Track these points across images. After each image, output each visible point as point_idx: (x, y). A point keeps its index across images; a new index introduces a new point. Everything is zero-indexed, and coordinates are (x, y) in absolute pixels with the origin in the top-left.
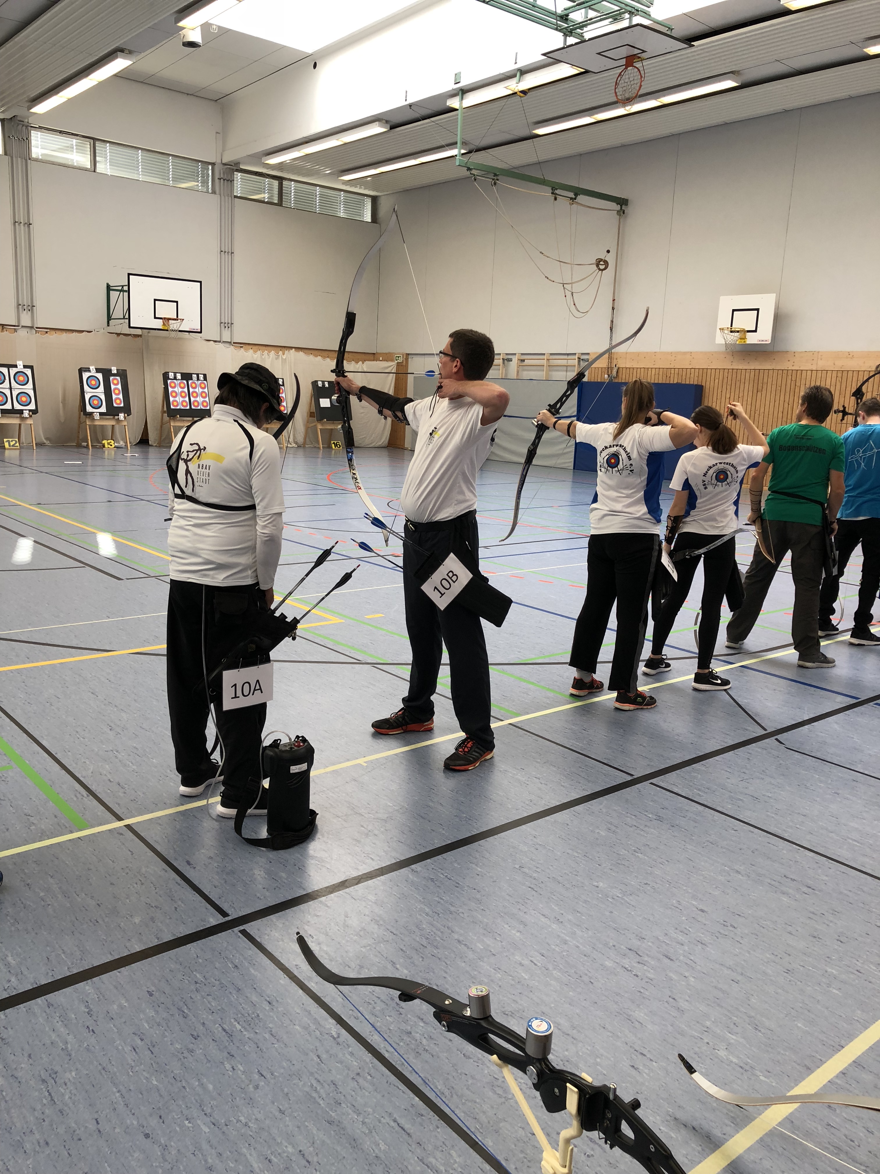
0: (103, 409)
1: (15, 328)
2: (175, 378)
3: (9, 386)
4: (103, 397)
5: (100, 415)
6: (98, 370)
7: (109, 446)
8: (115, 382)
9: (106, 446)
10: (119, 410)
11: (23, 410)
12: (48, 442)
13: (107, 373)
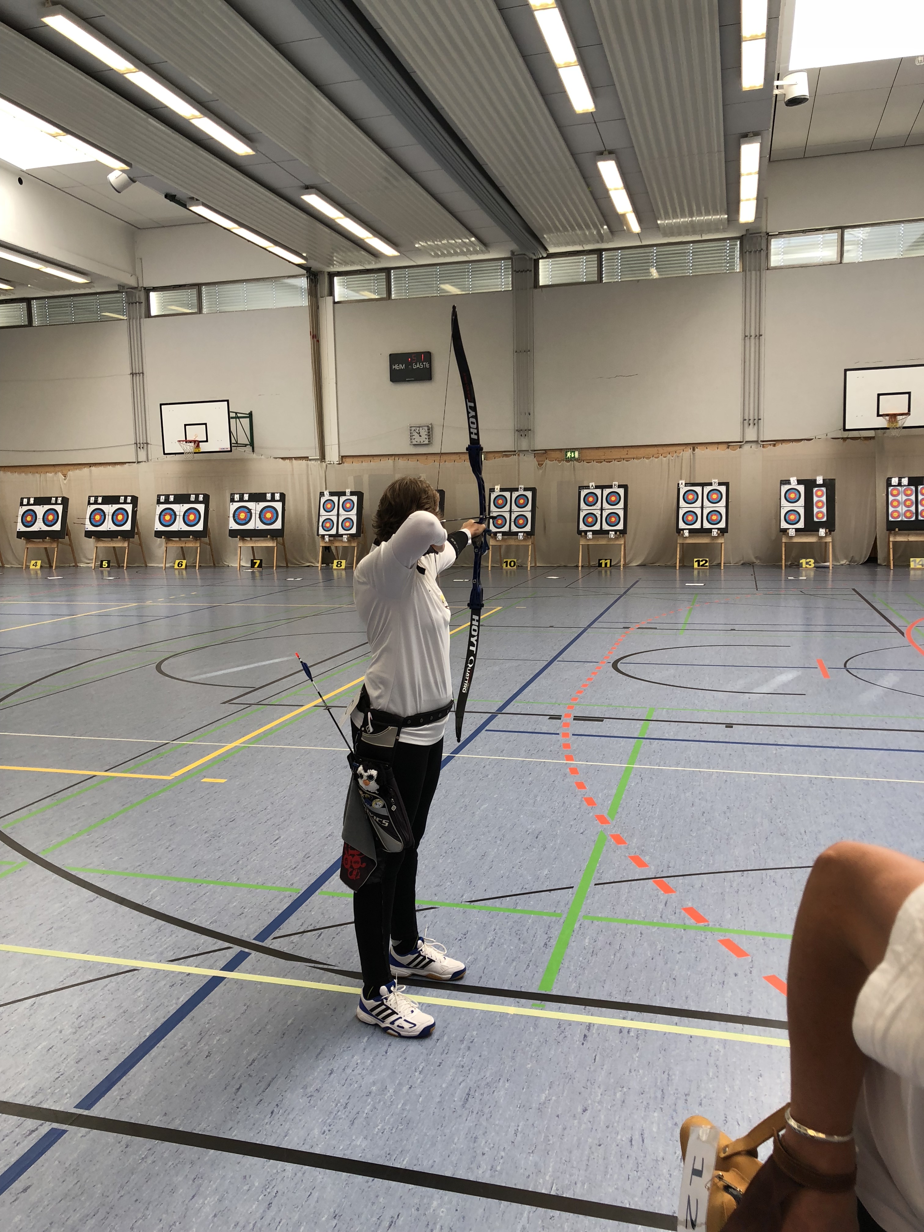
0: (801, 525)
1: (740, 444)
2: (900, 484)
3: (700, 505)
4: (802, 511)
5: (796, 531)
6: (799, 482)
7: (808, 566)
8: (819, 493)
9: (804, 565)
10: (821, 524)
11: (712, 529)
12: (758, 561)
13: (809, 485)
